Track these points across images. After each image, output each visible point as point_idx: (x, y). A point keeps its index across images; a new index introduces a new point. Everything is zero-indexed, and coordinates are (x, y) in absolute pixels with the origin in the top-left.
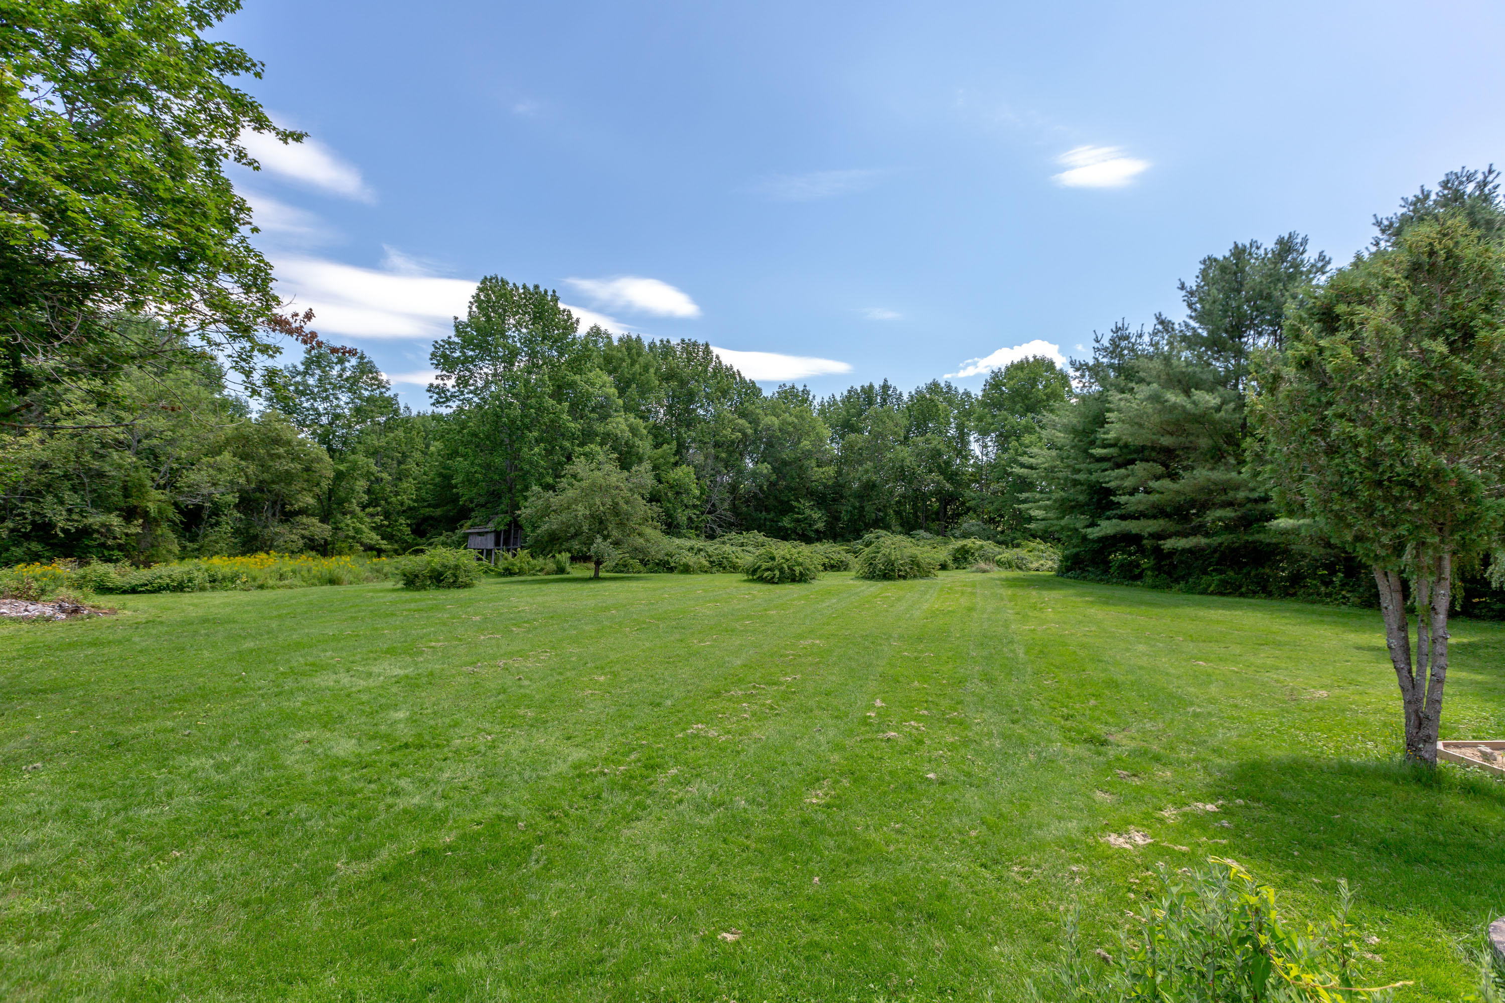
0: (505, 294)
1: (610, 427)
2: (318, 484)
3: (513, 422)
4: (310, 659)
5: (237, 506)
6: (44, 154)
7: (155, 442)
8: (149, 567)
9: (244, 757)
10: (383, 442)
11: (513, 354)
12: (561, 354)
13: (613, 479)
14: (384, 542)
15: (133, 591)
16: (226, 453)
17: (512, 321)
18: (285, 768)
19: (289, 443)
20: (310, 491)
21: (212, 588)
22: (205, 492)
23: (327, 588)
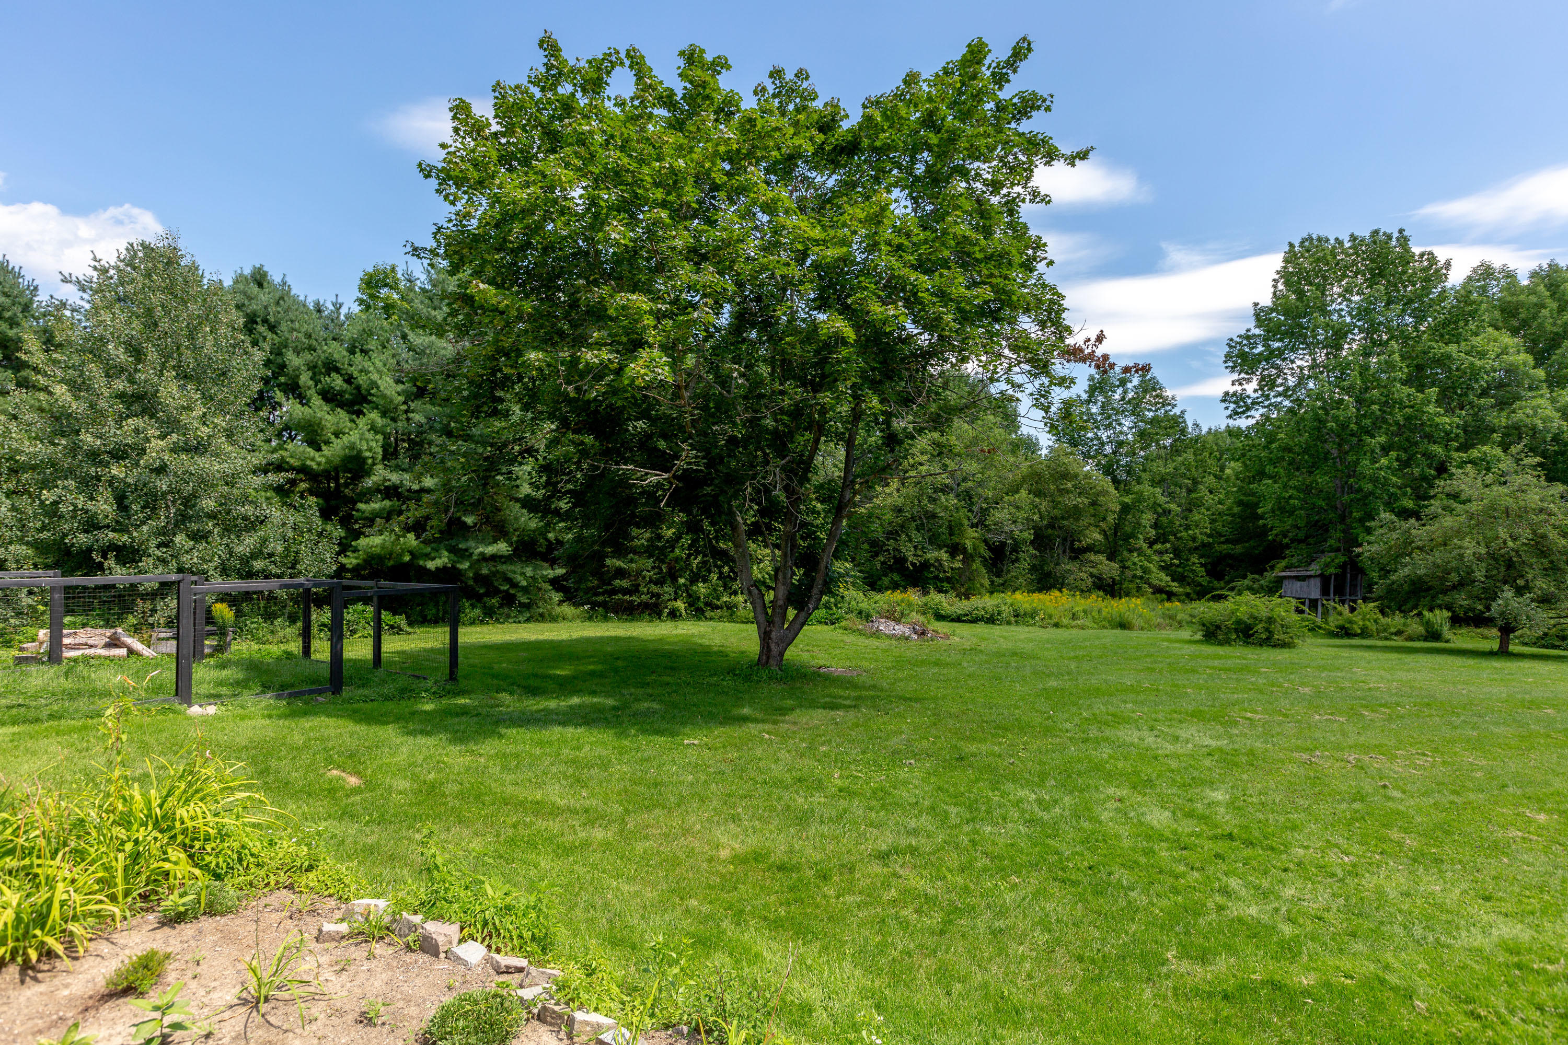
0: (1324, 257)
1: (1520, 415)
2: (1104, 519)
3: (1344, 426)
4: (1112, 709)
5: (1032, 542)
6: (904, 251)
7: (970, 484)
8: (968, 599)
9: (1062, 799)
10: (1170, 468)
11: (1339, 335)
12: (1420, 318)
13: (1533, 498)
14: (1175, 584)
15: (958, 619)
16: (1022, 491)
17: (1336, 290)
18: (1100, 822)
19: (1076, 476)
20: (1097, 526)
21: (1016, 622)
22: (1007, 529)
23: (1118, 632)
